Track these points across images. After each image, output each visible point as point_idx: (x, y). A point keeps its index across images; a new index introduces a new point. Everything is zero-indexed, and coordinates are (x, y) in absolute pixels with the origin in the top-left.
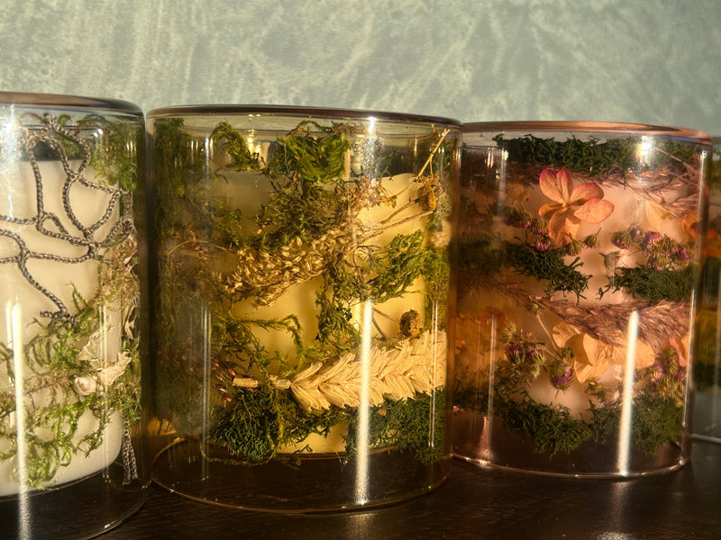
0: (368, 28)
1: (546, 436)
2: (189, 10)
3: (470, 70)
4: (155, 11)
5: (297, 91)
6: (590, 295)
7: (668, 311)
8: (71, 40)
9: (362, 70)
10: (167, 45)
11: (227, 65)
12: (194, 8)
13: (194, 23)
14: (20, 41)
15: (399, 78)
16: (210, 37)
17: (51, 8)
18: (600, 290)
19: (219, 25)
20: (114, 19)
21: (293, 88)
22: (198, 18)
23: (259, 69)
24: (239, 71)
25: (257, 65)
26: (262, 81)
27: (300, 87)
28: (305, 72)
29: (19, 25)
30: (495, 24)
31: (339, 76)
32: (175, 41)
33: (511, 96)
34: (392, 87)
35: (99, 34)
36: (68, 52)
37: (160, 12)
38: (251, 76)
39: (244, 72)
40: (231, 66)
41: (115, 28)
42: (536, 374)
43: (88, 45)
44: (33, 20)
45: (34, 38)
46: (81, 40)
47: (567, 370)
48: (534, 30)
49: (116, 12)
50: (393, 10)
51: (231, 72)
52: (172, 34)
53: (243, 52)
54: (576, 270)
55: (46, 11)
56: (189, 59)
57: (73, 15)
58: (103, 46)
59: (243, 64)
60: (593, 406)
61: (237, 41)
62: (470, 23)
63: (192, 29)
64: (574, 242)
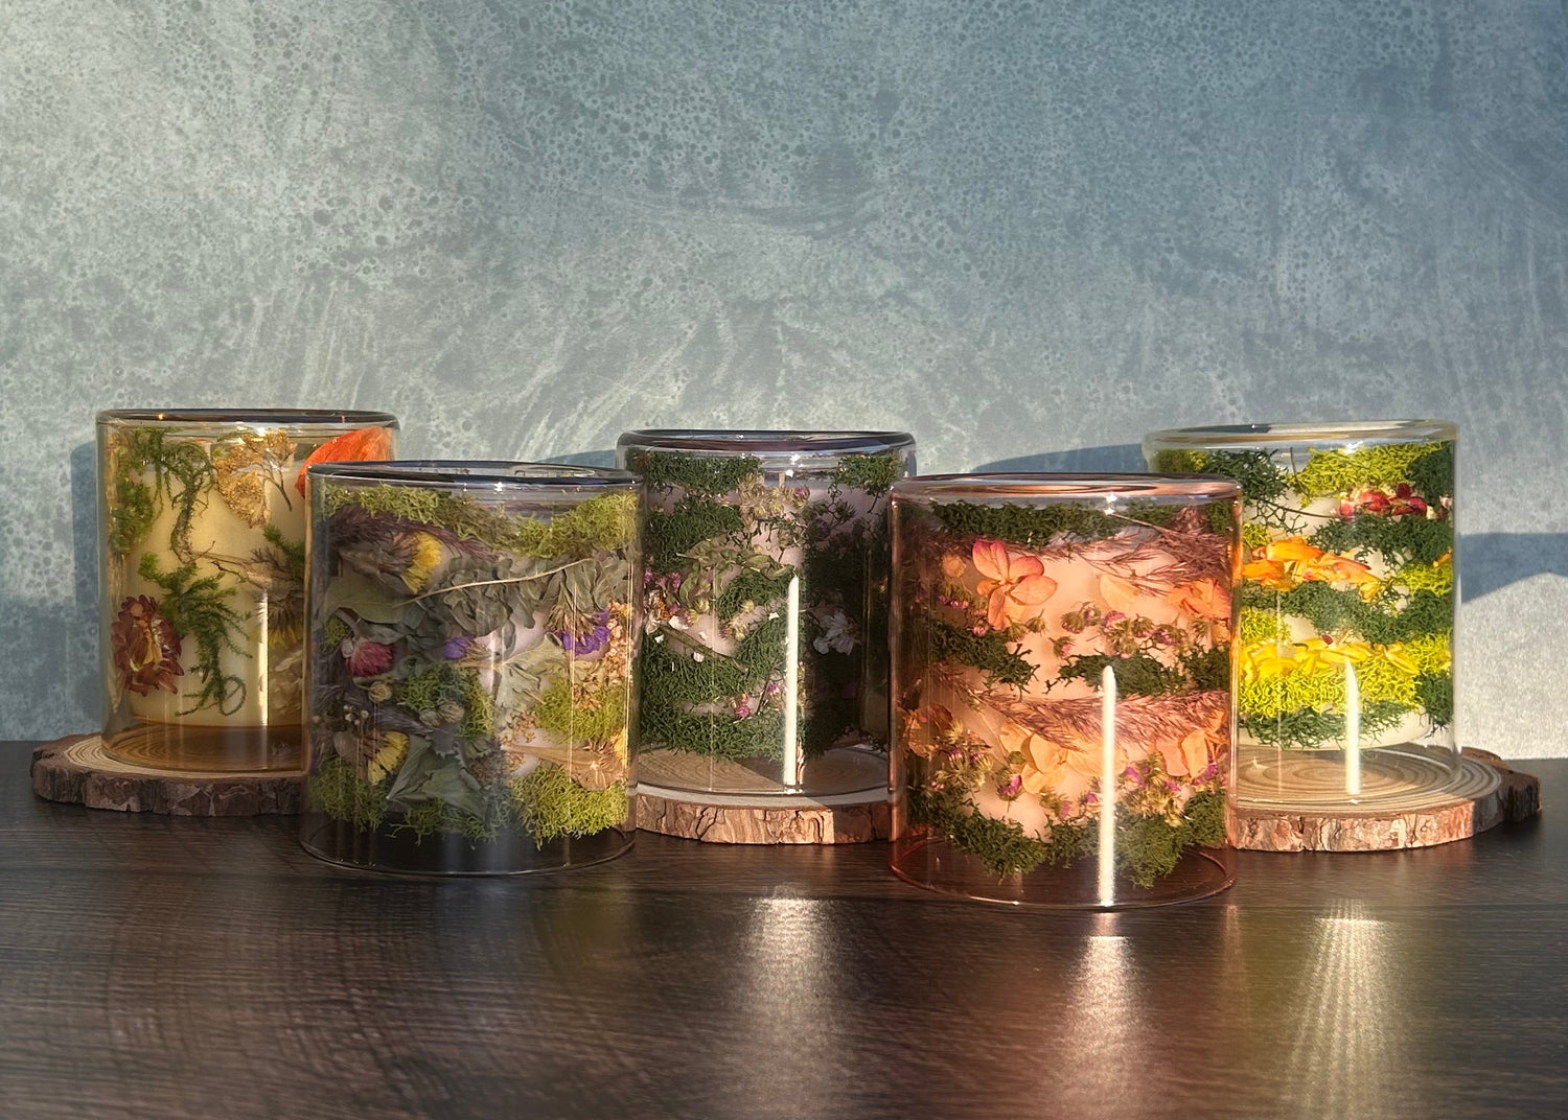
0: (559, 342)
1: (993, 856)
2: (362, 338)
3: (683, 381)
4: (327, 342)
5: (468, 415)
6: (1035, 689)
7: (1144, 707)
8: (243, 377)
9: (546, 390)
10: (335, 376)
11: (395, 392)
12: (366, 336)
13: (365, 352)
14: (197, 381)
15: (591, 395)
16: (380, 364)
17: (228, 348)
18: (1048, 682)
19: (391, 352)
20: (286, 353)
21: (465, 412)
22: (370, 346)
23: (429, 394)
24: (407, 398)
25: (427, 390)
26: (430, 406)
27: (472, 410)
28: (480, 394)
29: (197, 366)
30: (723, 327)
31: (519, 396)
32: (346, 369)
33: (735, 409)
34: (581, 405)
35: (270, 370)
36: (239, 389)
37: (332, 343)
38: (420, 401)
39: (412, 398)
40: (399, 393)
41: (287, 362)
42: (981, 782)
43: (259, 380)
44: (211, 360)
45: (210, 378)
46: (252, 377)
47: (1014, 778)
48: (778, 328)
49: (288, 346)
50: (592, 320)
51: (398, 400)
52: (342, 364)
53: (413, 379)
54: (1023, 658)
55: (222, 351)
56: (356, 388)
57: (248, 352)
58: (272, 381)
59: (412, 390)
60: (1051, 821)
61: (408, 366)
62: (690, 327)
63: (362, 358)
64: (1015, 626)
